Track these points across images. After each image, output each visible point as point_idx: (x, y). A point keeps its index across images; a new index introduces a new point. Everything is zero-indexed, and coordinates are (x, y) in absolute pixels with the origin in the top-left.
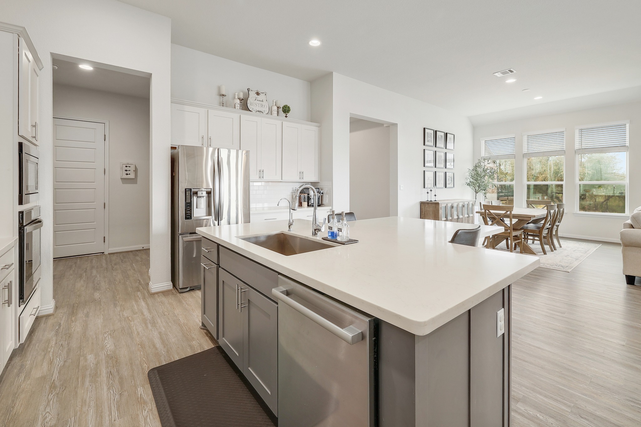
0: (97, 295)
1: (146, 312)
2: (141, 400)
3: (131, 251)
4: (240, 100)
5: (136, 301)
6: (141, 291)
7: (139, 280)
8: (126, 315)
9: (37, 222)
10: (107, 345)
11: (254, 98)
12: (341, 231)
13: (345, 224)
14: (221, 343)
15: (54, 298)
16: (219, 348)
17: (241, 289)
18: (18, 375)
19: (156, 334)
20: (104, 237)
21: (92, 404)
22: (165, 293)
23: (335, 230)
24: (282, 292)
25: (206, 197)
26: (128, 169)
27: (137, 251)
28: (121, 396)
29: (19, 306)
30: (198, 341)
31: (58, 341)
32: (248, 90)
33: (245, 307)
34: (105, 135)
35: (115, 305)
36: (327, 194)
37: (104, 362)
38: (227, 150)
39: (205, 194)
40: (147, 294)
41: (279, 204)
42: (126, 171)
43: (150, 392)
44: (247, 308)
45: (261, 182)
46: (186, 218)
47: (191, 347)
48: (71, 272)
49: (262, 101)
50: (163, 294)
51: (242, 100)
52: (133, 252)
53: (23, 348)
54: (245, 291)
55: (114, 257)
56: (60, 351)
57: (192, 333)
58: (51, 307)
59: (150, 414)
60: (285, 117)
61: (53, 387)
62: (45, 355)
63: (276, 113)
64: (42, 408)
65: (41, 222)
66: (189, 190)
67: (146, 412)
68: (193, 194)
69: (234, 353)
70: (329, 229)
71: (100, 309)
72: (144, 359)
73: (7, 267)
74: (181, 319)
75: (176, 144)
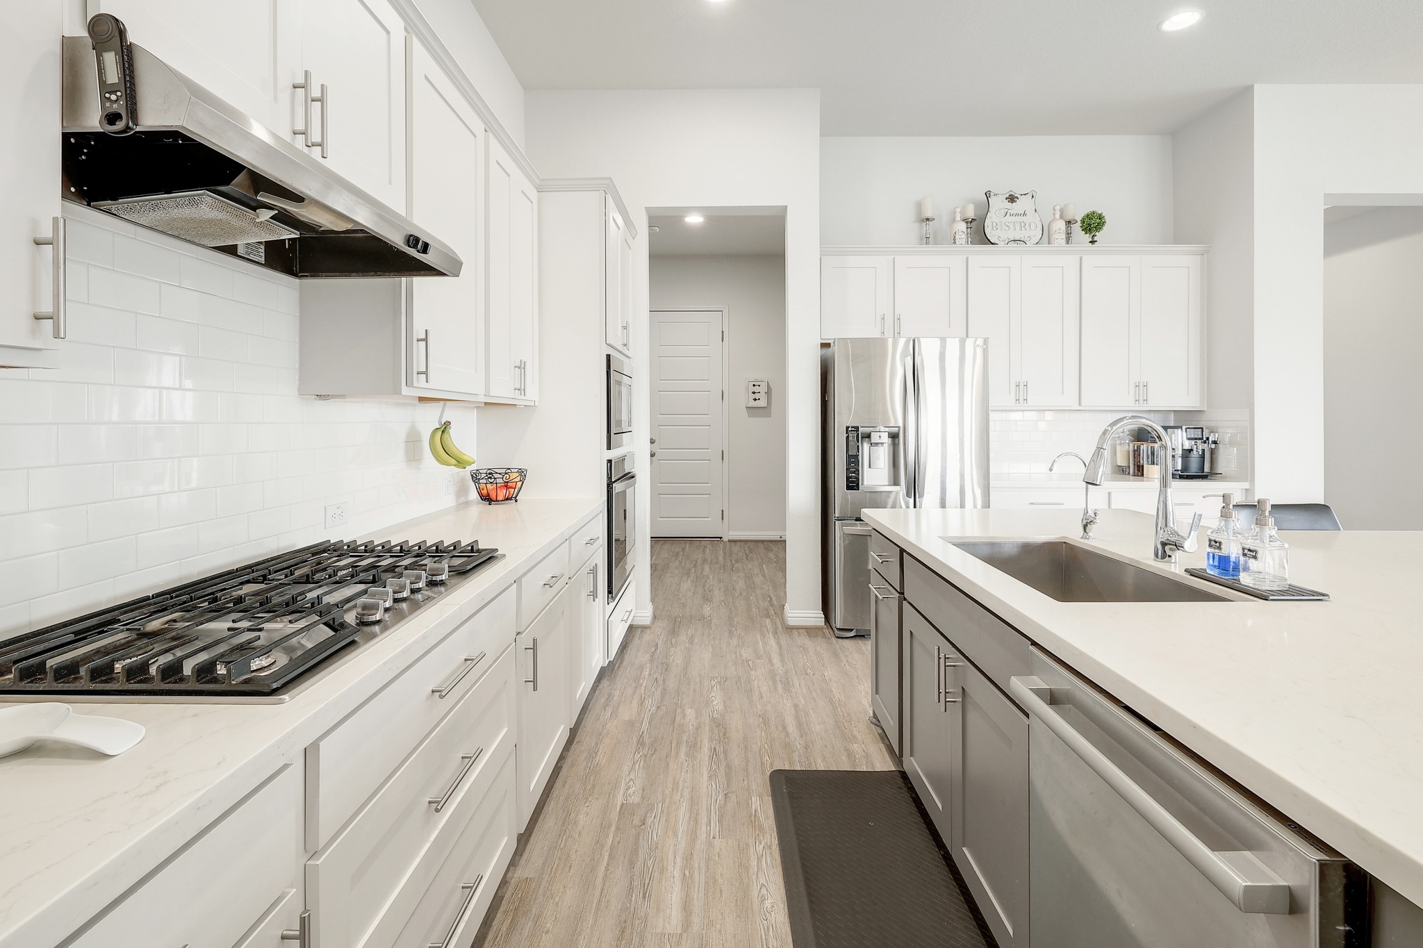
0: (707, 610)
1: (776, 660)
2: (755, 822)
3: (763, 541)
4: (967, 222)
5: (763, 635)
6: (772, 617)
7: (770, 596)
8: (745, 656)
9: (629, 476)
10: (713, 701)
11: (1003, 212)
12: (1255, 557)
13: (1271, 537)
14: (906, 768)
15: (653, 600)
16: (904, 775)
17: (945, 658)
18: (605, 708)
19: (788, 705)
20: (723, 511)
21: (686, 793)
22: (810, 631)
23: (1232, 550)
24: (1038, 692)
25: (889, 445)
26: (756, 389)
27: (771, 541)
28: (726, 798)
29: (608, 604)
30: (863, 746)
31: (652, 672)
32: (988, 195)
33: (954, 702)
34: (723, 332)
35: (731, 634)
36: (1232, 443)
37: (707, 728)
38: (938, 342)
39: (885, 438)
40: (780, 626)
41: (1055, 468)
42: (754, 393)
43: (771, 811)
44: (960, 706)
45: (1023, 411)
46: (849, 488)
47: (850, 754)
48: (677, 562)
49: (1025, 214)
50: (807, 632)
51: (971, 222)
52: (765, 543)
53: (613, 669)
54: (954, 666)
55: (736, 548)
56: (653, 689)
57: (853, 725)
58: (648, 615)
59: (768, 855)
60: (1090, 242)
61: (641, 743)
62: (636, 688)
63: (1064, 236)
64: (626, 768)
65: (633, 477)
66: (853, 429)
67: (761, 846)
68: (862, 438)
69: (935, 800)
70: (1210, 546)
71: (709, 635)
72: (766, 745)
73: (591, 542)
74: (834, 690)
75: (829, 337)
